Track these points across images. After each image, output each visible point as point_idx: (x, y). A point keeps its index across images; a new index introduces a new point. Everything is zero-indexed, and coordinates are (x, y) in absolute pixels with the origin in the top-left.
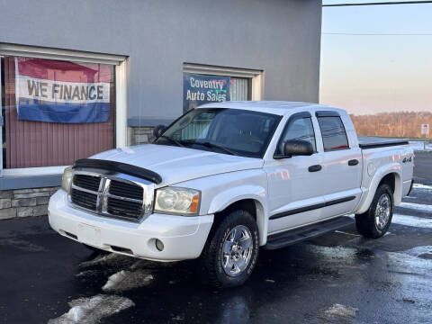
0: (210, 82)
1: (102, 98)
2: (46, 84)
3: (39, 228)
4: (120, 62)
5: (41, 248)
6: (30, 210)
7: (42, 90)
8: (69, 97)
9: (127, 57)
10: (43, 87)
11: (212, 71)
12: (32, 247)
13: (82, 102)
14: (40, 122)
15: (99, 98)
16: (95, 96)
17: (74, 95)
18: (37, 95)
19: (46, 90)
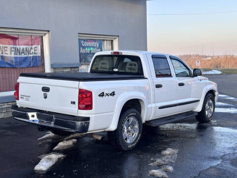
0: (92, 43)
1: (36, 53)
2: (7, 47)
3: (10, 123)
4: (45, 34)
5: (14, 133)
6: (3, 114)
7: (5, 50)
8: (19, 54)
9: (49, 31)
10: (6, 49)
11: (93, 37)
12: (9, 133)
13: (26, 56)
14: (5, 68)
15: (35, 53)
16: (33, 53)
17: (22, 53)
18: (2, 53)
19: (7, 50)
